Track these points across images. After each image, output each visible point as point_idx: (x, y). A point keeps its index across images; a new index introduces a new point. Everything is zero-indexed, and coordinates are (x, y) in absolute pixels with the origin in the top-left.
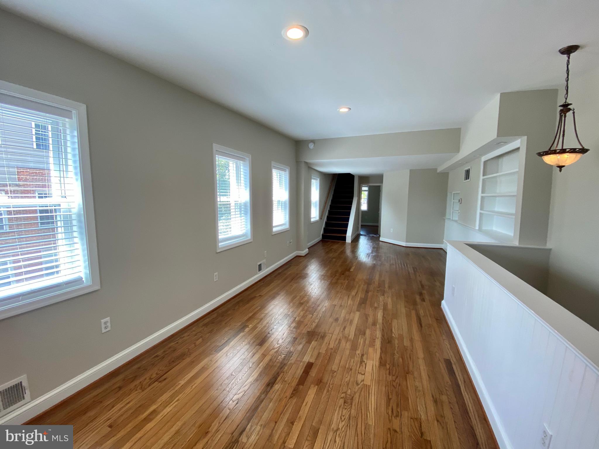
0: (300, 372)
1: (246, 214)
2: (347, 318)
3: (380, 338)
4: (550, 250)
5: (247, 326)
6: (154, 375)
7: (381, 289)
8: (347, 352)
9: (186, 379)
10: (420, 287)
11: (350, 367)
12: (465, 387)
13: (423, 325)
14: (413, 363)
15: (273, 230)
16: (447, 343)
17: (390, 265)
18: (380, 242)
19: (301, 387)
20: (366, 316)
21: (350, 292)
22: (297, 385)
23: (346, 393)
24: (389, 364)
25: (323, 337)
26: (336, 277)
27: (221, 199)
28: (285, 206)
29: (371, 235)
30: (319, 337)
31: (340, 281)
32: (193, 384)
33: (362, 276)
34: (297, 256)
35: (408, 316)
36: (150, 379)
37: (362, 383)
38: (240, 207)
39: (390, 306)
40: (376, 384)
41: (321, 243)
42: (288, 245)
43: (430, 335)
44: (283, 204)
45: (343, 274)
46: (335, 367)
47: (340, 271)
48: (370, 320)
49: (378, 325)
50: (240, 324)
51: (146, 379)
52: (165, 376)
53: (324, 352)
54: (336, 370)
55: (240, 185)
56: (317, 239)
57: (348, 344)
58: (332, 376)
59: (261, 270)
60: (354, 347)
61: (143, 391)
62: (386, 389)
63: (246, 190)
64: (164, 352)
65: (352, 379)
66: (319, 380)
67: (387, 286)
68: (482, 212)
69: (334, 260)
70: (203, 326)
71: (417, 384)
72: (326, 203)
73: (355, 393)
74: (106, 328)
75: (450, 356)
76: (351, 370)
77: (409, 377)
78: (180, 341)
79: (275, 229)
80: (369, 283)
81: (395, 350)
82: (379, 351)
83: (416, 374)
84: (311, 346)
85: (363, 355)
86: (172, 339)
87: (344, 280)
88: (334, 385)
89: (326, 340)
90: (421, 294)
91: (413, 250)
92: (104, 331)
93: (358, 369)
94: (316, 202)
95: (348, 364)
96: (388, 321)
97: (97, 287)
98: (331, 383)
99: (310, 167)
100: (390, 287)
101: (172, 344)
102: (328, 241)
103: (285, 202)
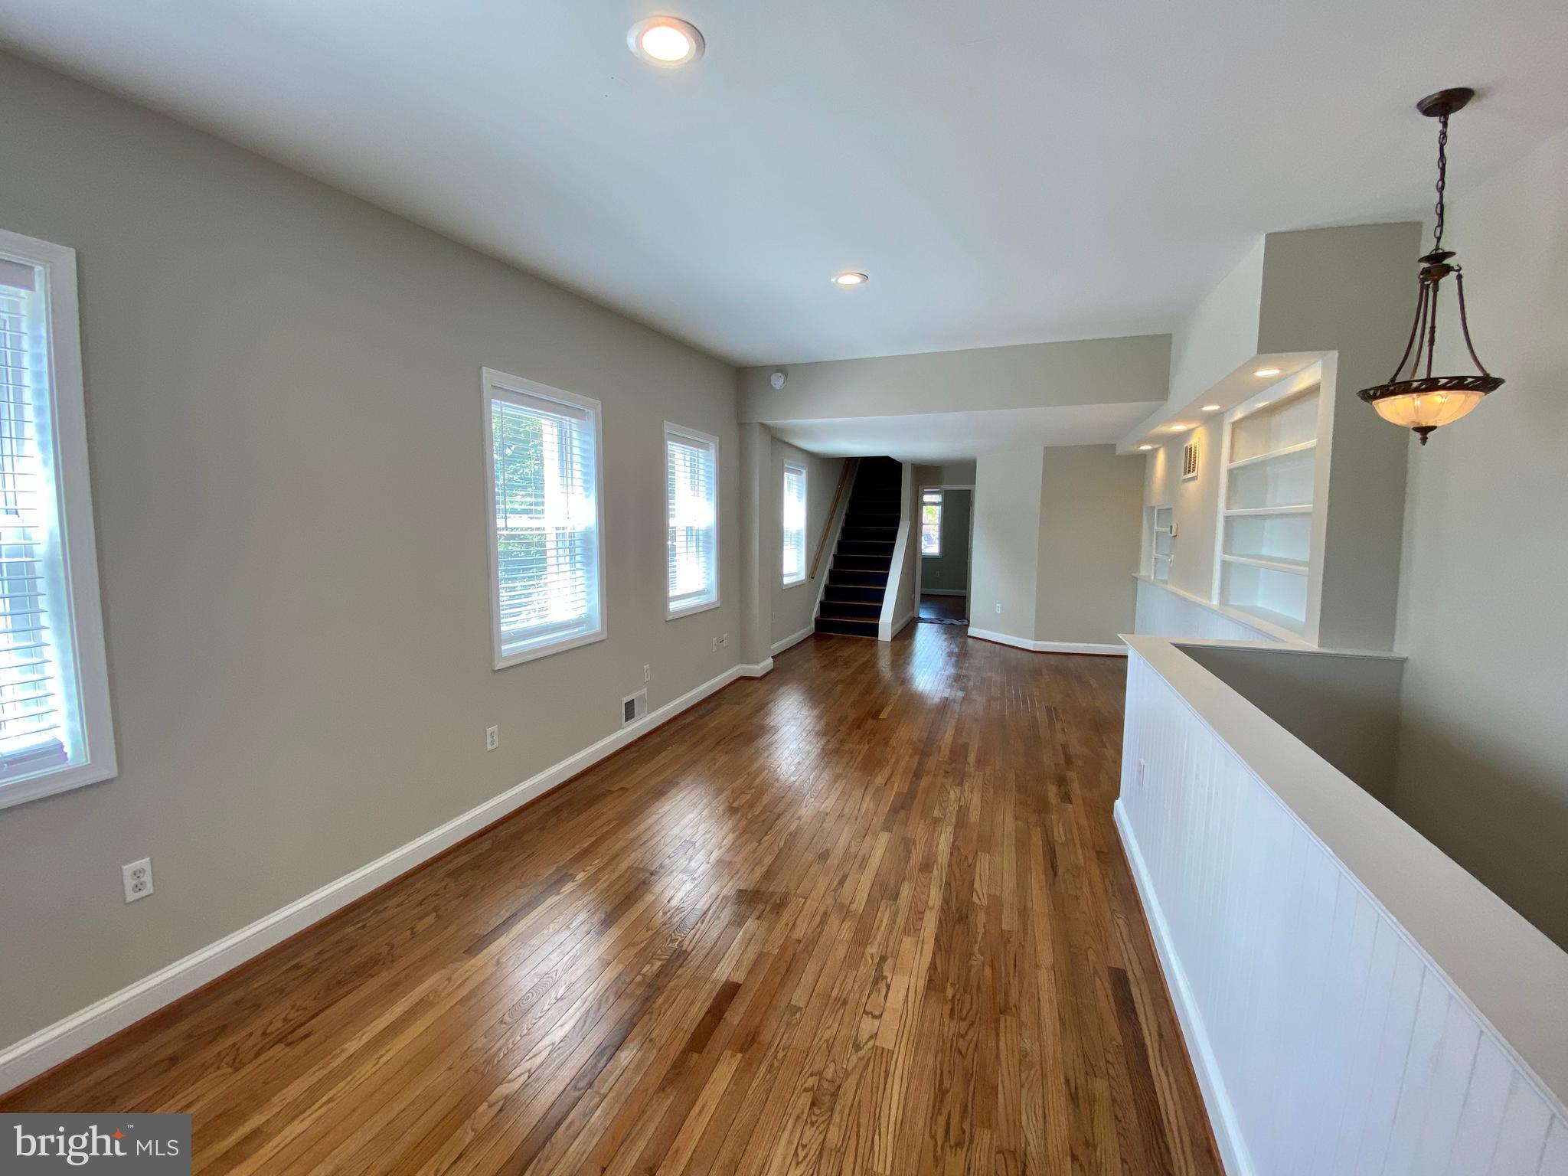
0: (698, 1010)
1: (587, 563)
2: (853, 850)
3: (937, 908)
4: (1404, 660)
5: (572, 877)
6: (278, 1024)
7: (956, 766)
8: (841, 951)
9: (364, 1037)
10: (1062, 761)
11: (844, 996)
12: (1160, 1051)
13: (1060, 871)
14: (1021, 983)
15: (670, 607)
16: (1120, 922)
17: (989, 701)
18: (970, 641)
19: (696, 1056)
20: (908, 845)
21: (871, 776)
22: (683, 1052)
23: (820, 1074)
24: (953, 985)
25: (779, 907)
26: (839, 736)
27: (509, 522)
28: (707, 542)
29: (948, 621)
30: (768, 909)
31: (846, 747)
32: (383, 1052)
33: (907, 733)
34: (741, 678)
35: (1022, 844)
36: (265, 1034)
37: (871, 1043)
38: (570, 542)
39: (974, 816)
40: (910, 1046)
41: (812, 642)
42: (714, 649)
43: (1077, 897)
44: (701, 538)
45: (859, 727)
46: (799, 997)
47: (852, 716)
48: (917, 856)
49: (935, 872)
50: (554, 869)
51: (251, 1034)
52: (307, 1025)
53: (775, 953)
54: (802, 1004)
55: (569, 483)
56: (800, 632)
57: (847, 924)
58: (788, 1024)
59: (633, 717)
60: (862, 936)
61: (237, 1070)
62: (938, 1059)
63: (587, 496)
64: (320, 953)
65: (844, 1032)
66: (748, 1035)
67: (972, 758)
68: (1228, 558)
69: (840, 687)
70: (447, 876)
71: (1027, 1044)
72: (825, 536)
73: (847, 1074)
74: (137, 888)
75: (1126, 961)
76: (845, 1003)
77: (1008, 1022)
78: (373, 921)
79: (673, 606)
80: (924, 749)
81: (976, 942)
82: (929, 946)
83: (1026, 1013)
84: (741, 933)
85: (883, 959)
86: (352, 915)
87: (859, 743)
88: (791, 1051)
89: (787, 915)
90: (1062, 781)
91: (1053, 659)
92: (131, 896)
93: (864, 999)
94: (798, 534)
95: (837, 985)
96: (966, 857)
97: (109, 771)
98: (782, 1044)
99: (778, 440)
100: (981, 763)
101: (349, 930)
102: (832, 637)
103: (707, 533)
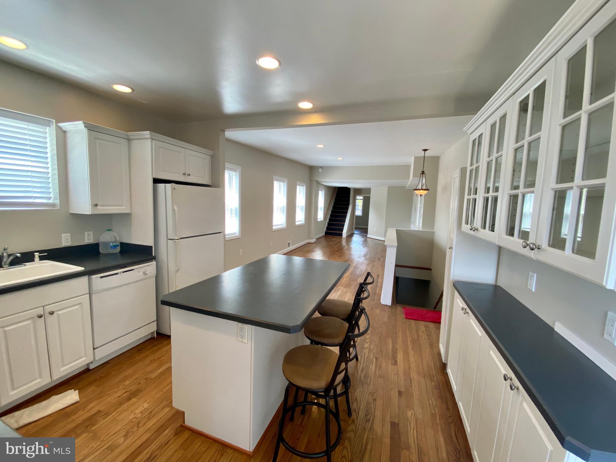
4: (434, 232)
18: (368, 238)
28: (302, 209)
29: (362, 234)
34: (309, 243)
41: (324, 237)
42: (304, 234)
44: (301, 208)
56: (321, 234)
59: (289, 246)
72: (328, 208)
79: (297, 223)
94: (322, 208)
99: (318, 183)
102: (329, 236)
103: (302, 207)
